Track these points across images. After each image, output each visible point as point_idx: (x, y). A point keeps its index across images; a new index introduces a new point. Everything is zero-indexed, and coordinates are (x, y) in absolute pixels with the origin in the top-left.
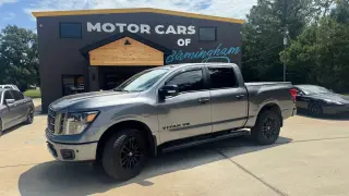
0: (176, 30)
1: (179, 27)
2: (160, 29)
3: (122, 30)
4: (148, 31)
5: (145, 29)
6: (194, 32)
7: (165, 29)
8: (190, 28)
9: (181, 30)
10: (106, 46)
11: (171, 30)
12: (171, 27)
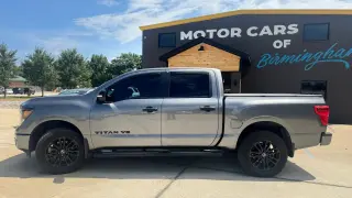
0: (272, 30)
1: (276, 27)
2: (253, 32)
3: (211, 36)
4: (238, 35)
5: (236, 32)
6: (296, 31)
7: (259, 31)
8: (290, 27)
9: (279, 30)
10: (183, 53)
11: (266, 31)
12: (267, 28)
